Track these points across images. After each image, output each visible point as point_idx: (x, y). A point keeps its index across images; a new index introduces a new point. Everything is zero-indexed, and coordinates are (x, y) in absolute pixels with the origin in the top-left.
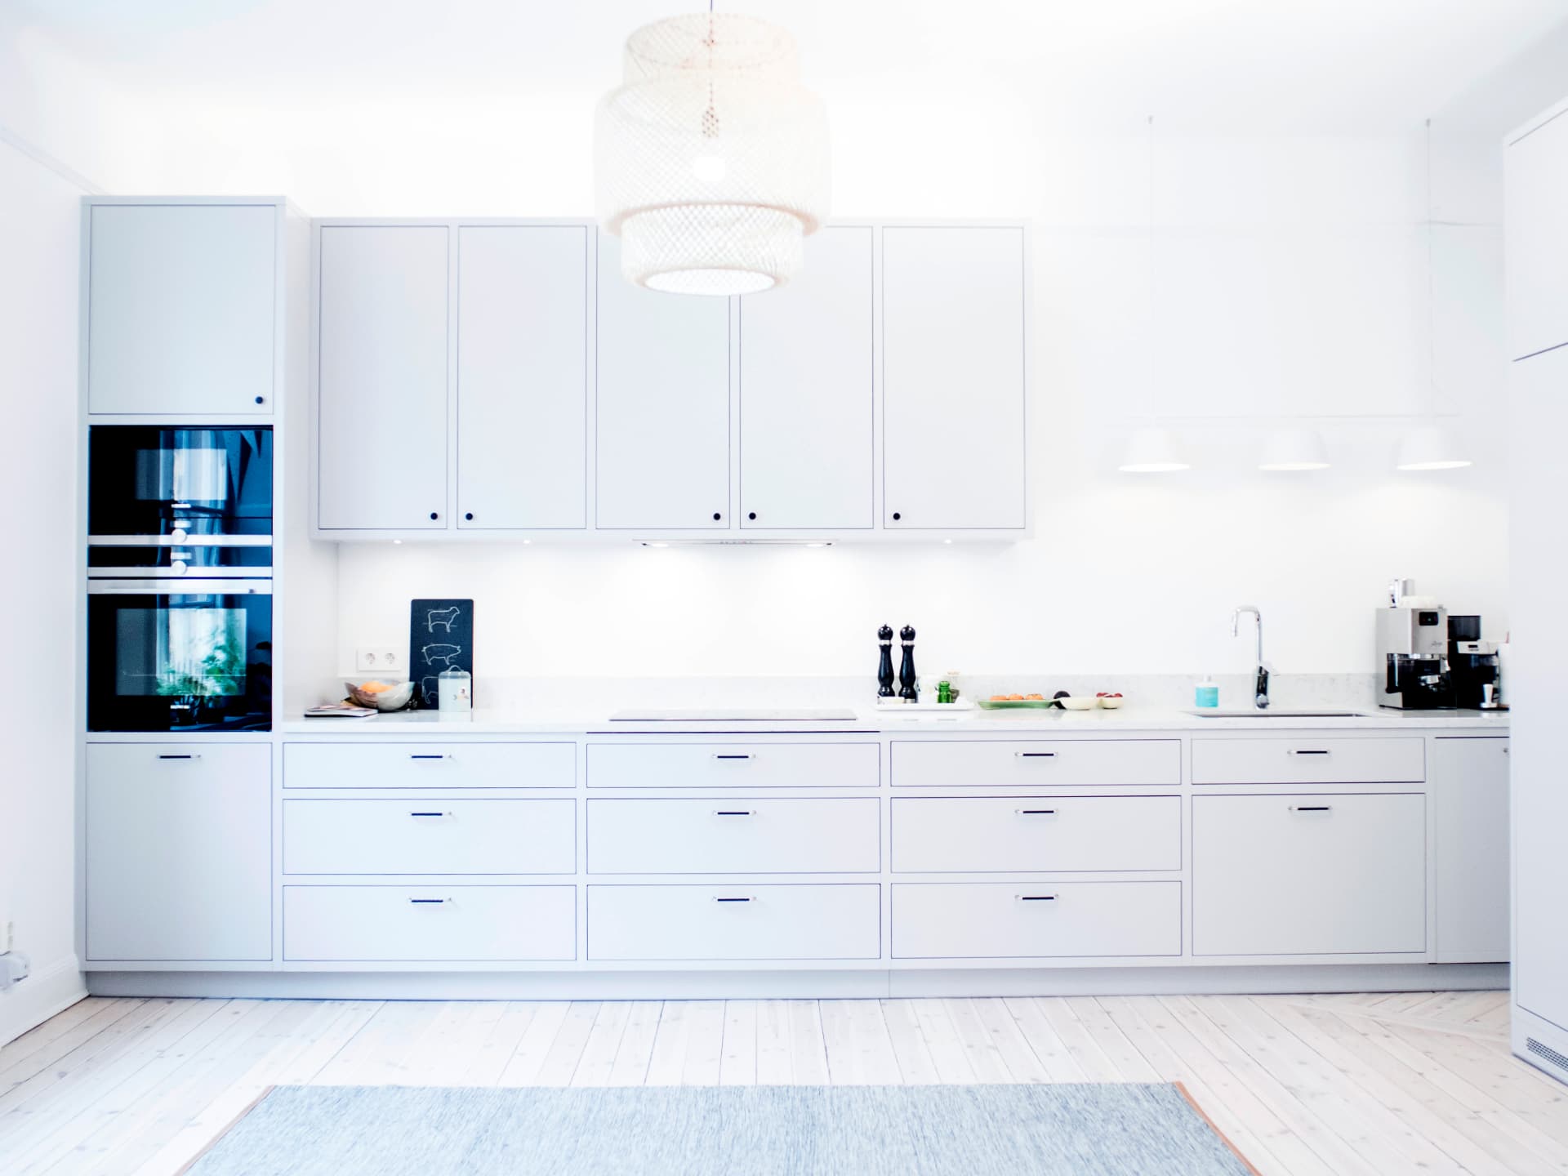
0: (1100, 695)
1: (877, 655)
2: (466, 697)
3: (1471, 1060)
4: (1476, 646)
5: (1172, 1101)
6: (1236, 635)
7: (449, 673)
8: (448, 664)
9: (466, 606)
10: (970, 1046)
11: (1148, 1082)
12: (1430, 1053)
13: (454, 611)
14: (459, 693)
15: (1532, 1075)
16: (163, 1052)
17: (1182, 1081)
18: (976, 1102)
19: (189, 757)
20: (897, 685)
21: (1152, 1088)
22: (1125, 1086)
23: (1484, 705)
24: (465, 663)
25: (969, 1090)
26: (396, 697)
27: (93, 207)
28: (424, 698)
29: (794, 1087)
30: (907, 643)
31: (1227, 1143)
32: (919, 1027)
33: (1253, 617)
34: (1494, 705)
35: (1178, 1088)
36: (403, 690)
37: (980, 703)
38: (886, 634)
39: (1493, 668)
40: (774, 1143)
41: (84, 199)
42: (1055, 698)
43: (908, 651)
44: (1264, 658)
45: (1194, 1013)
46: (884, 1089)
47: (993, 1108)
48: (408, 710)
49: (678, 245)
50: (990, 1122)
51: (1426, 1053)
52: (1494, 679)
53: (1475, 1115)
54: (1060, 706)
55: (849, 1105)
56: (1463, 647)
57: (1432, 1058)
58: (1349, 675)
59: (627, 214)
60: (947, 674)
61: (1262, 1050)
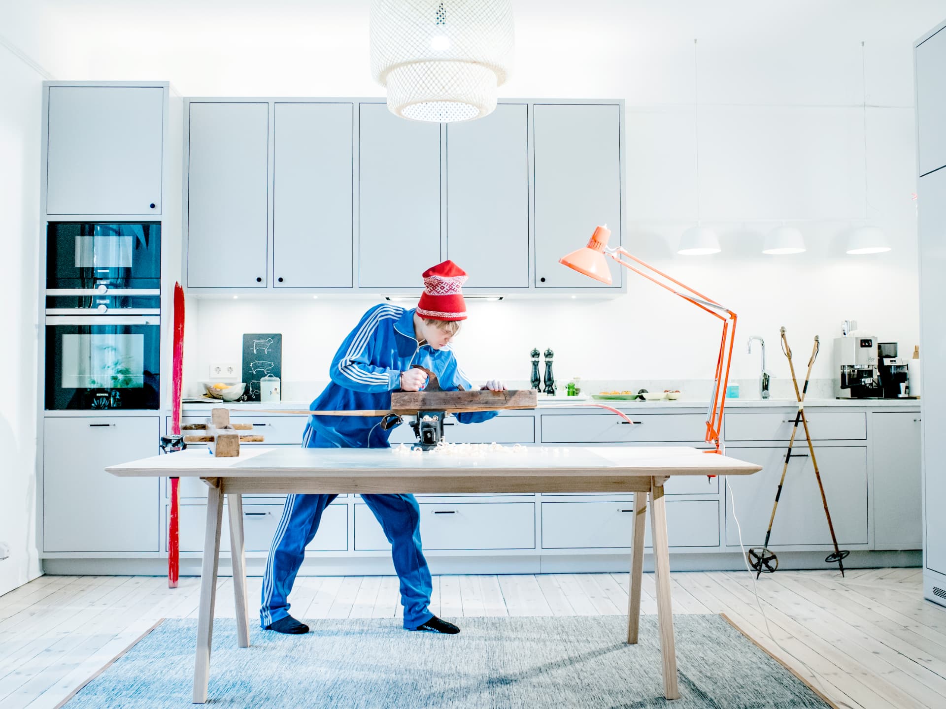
0: (666, 391)
1: (530, 367)
2: (277, 393)
3: (899, 602)
4: (895, 361)
5: (720, 623)
6: (749, 353)
7: (267, 378)
8: (266, 373)
9: (278, 338)
10: (592, 597)
11: (704, 613)
12: (874, 598)
13: (270, 341)
14: (273, 390)
15: (936, 609)
16: (93, 602)
17: (724, 613)
18: (600, 625)
19: (108, 425)
20: (542, 386)
21: (707, 616)
22: (690, 615)
23: (900, 396)
24: (277, 373)
25: (594, 619)
26: (234, 393)
27: (50, 88)
28: (251, 394)
29: (487, 618)
30: (548, 359)
31: (755, 643)
32: (560, 588)
33: (759, 343)
34: (907, 396)
35: (723, 617)
36: (239, 388)
37: (593, 396)
38: (536, 354)
39: (905, 374)
40: (478, 646)
41: (44, 82)
42: (639, 393)
43: (549, 365)
44: (766, 368)
45: (728, 580)
46: (542, 618)
47: (611, 627)
48: (241, 401)
49: (424, 85)
50: (610, 635)
51: (872, 599)
52: (906, 380)
53: (905, 628)
54: (642, 398)
55: (522, 627)
56: (887, 362)
57: (875, 601)
58: (817, 379)
59: (391, 68)
60: (573, 379)
61: (771, 597)
